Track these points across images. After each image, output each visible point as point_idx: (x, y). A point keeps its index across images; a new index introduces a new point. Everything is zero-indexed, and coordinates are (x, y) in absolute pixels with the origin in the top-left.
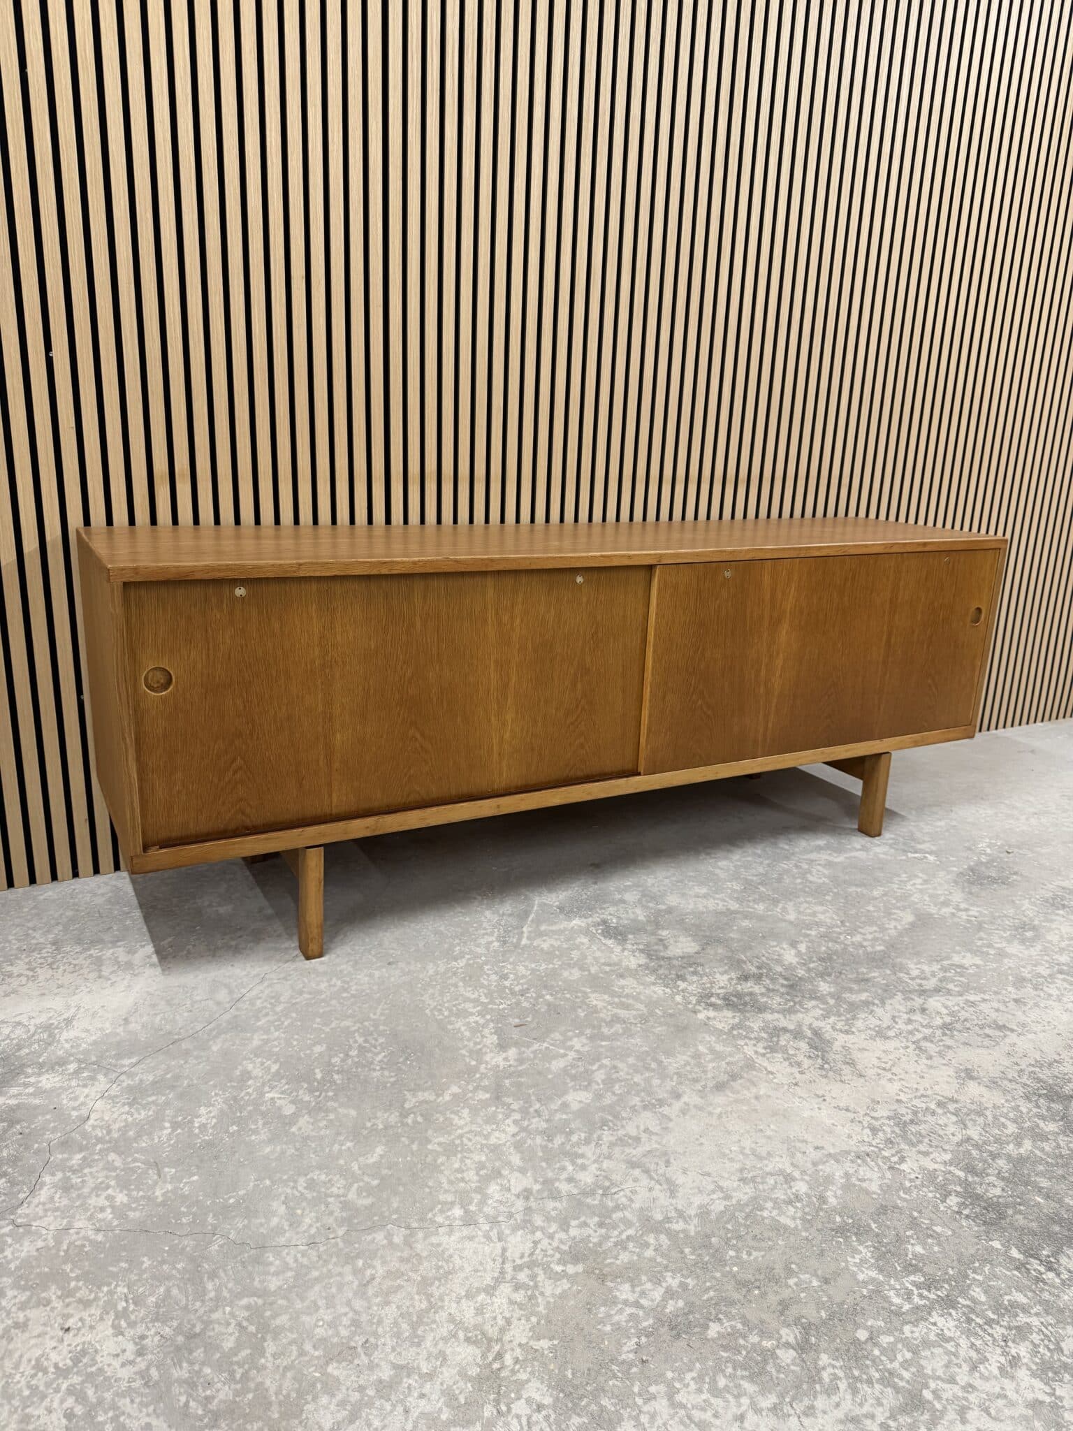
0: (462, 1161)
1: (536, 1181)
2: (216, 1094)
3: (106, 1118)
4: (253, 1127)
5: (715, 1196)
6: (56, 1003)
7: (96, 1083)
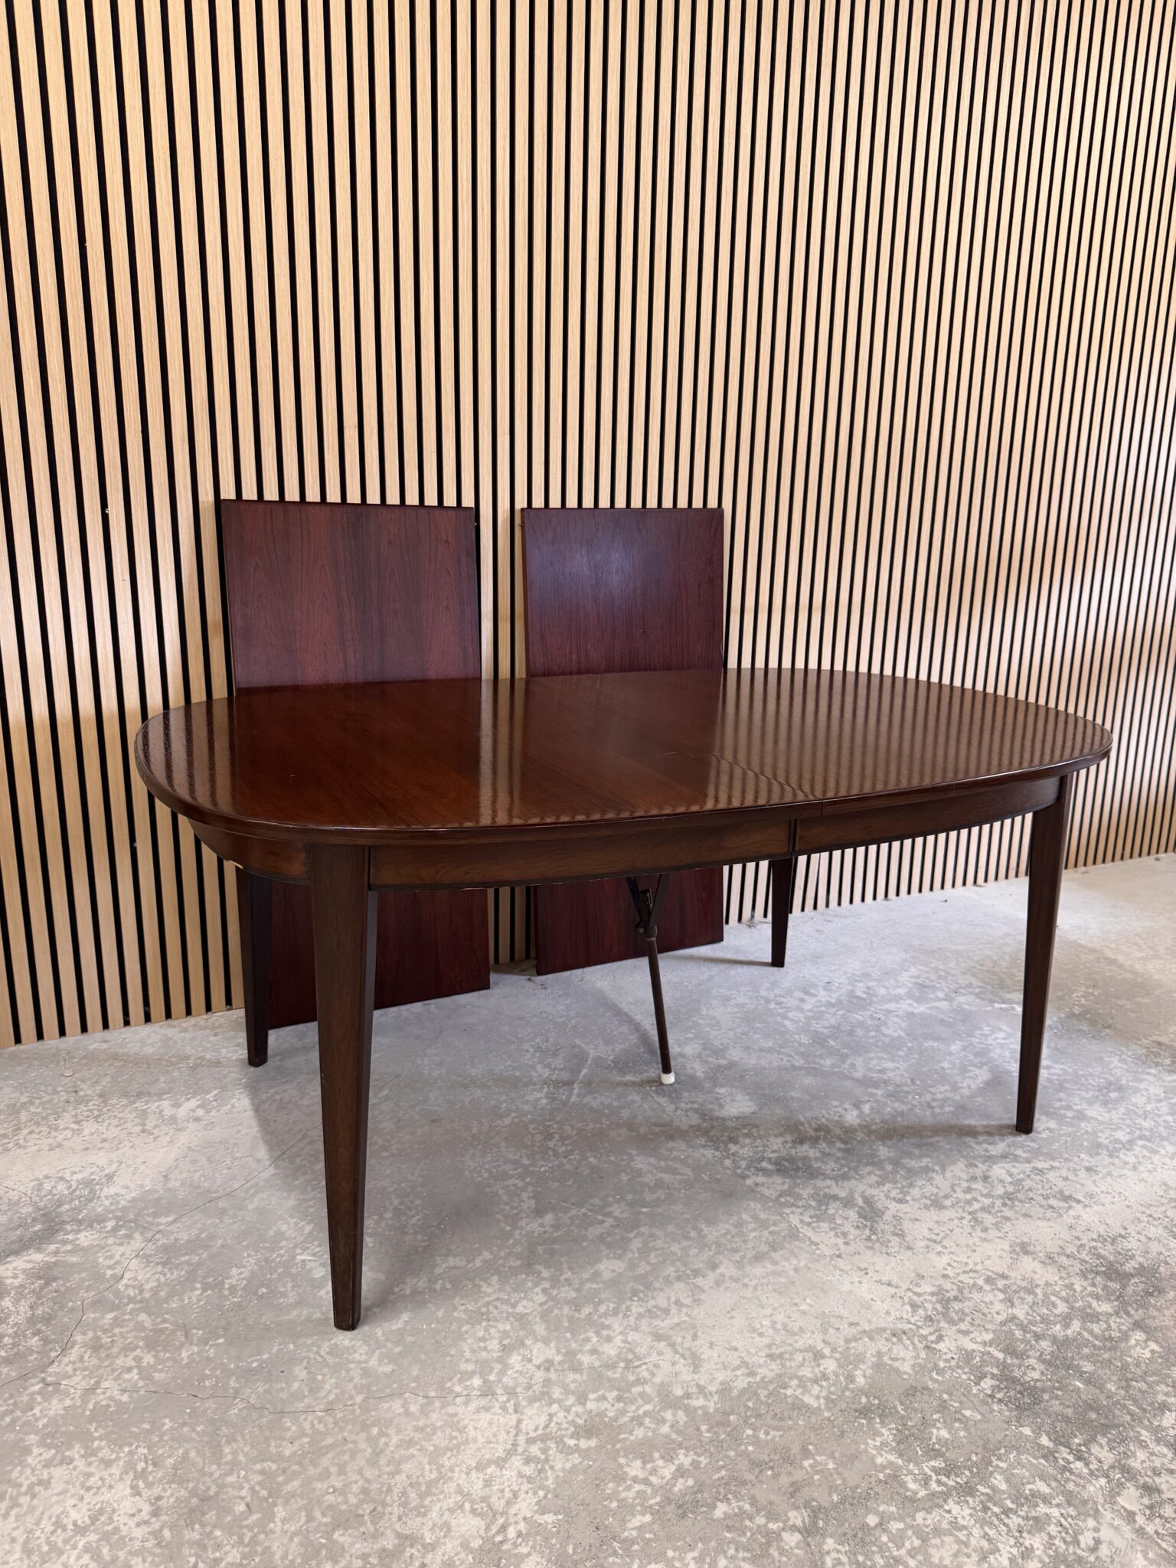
0: (486, 1329)
1: (559, 1352)
2: (249, 1256)
3: (140, 1278)
4: (282, 1289)
5: (739, 1372)
6: (100, 1158)
7: (133, 1242)
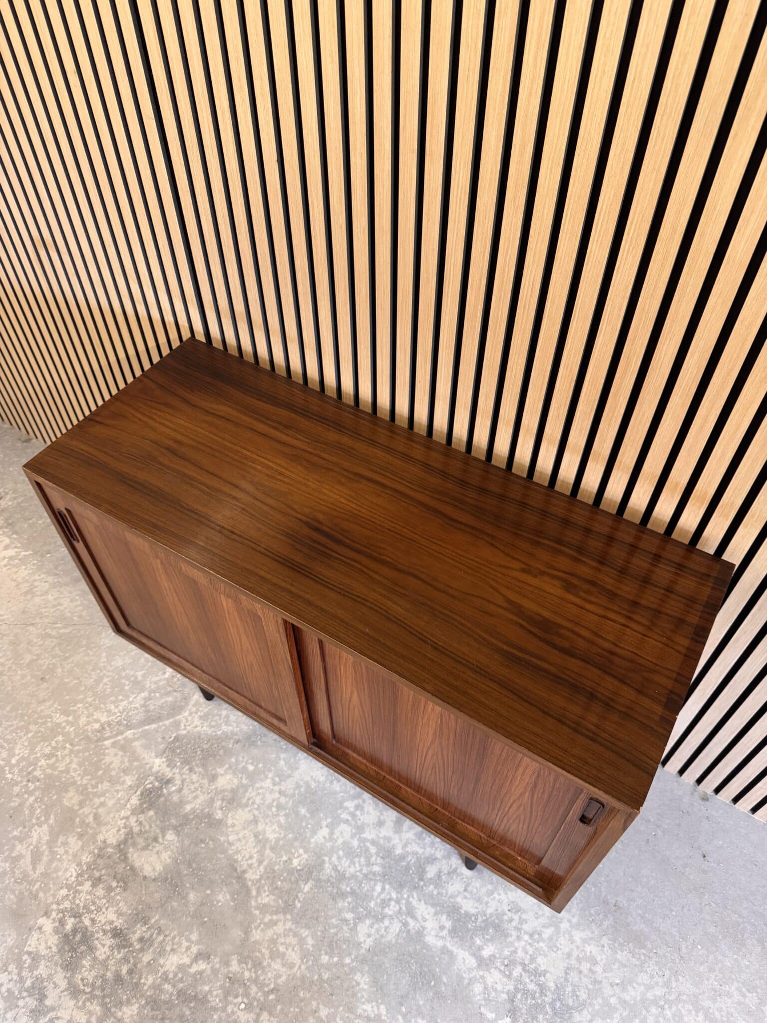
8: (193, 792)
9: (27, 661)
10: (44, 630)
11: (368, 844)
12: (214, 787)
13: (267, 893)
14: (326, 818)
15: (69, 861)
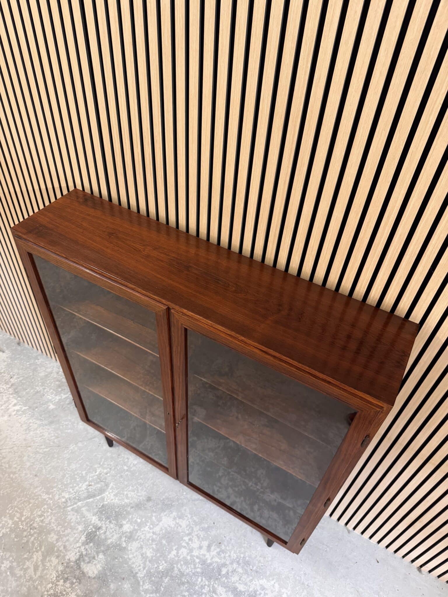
8: (112, 533)
9: (28, 467)
10: (36, 449)
11: (195, 558)
12: (121, 531)
13: (148, 584)
14: (175, 545)
15: (52, 569)
